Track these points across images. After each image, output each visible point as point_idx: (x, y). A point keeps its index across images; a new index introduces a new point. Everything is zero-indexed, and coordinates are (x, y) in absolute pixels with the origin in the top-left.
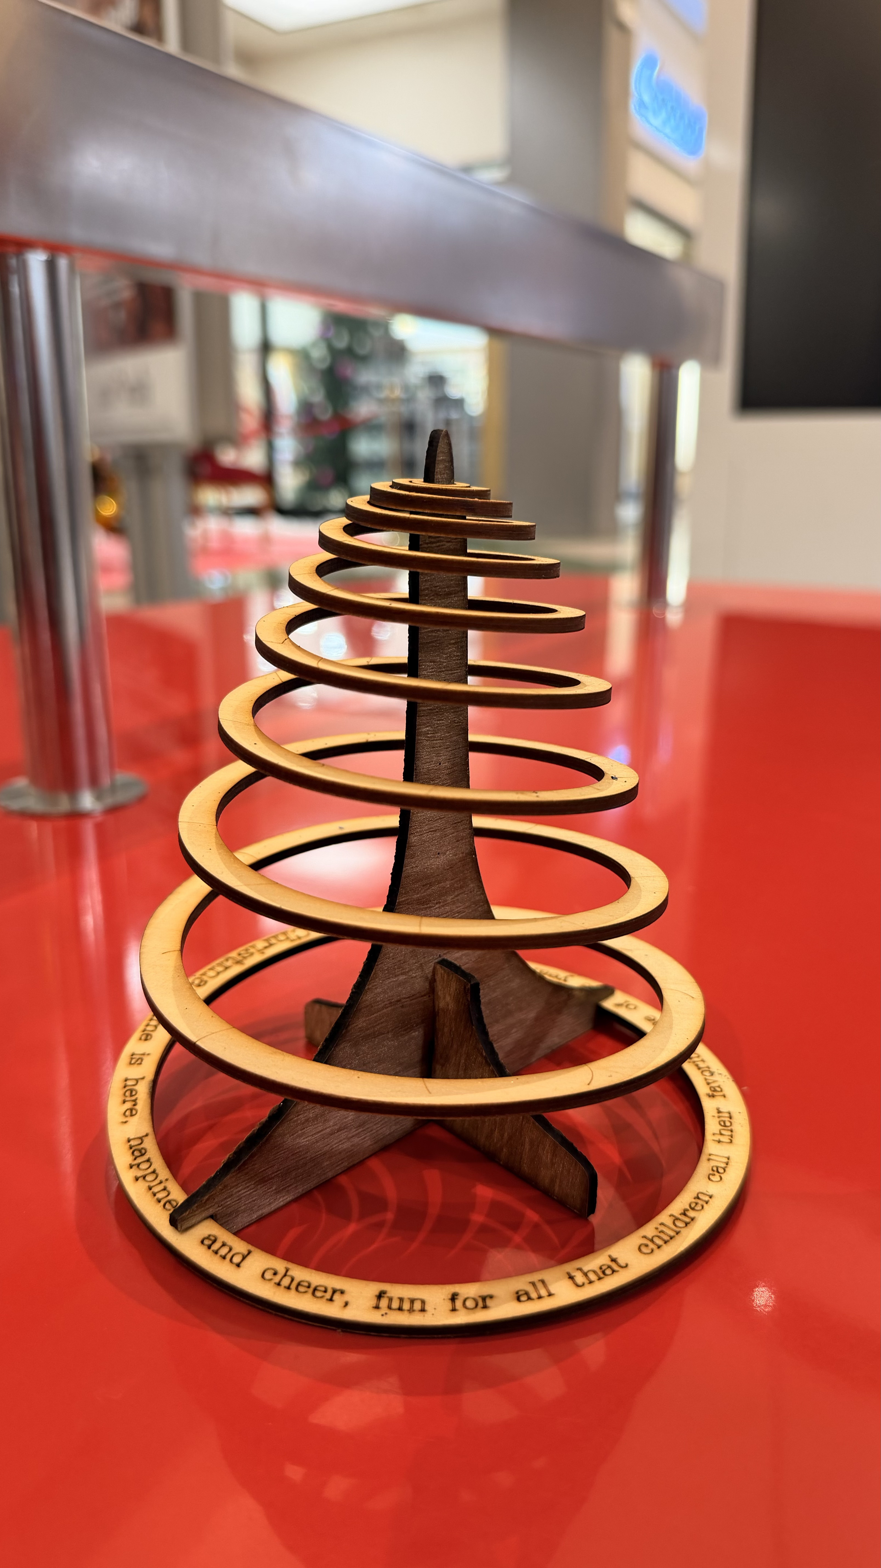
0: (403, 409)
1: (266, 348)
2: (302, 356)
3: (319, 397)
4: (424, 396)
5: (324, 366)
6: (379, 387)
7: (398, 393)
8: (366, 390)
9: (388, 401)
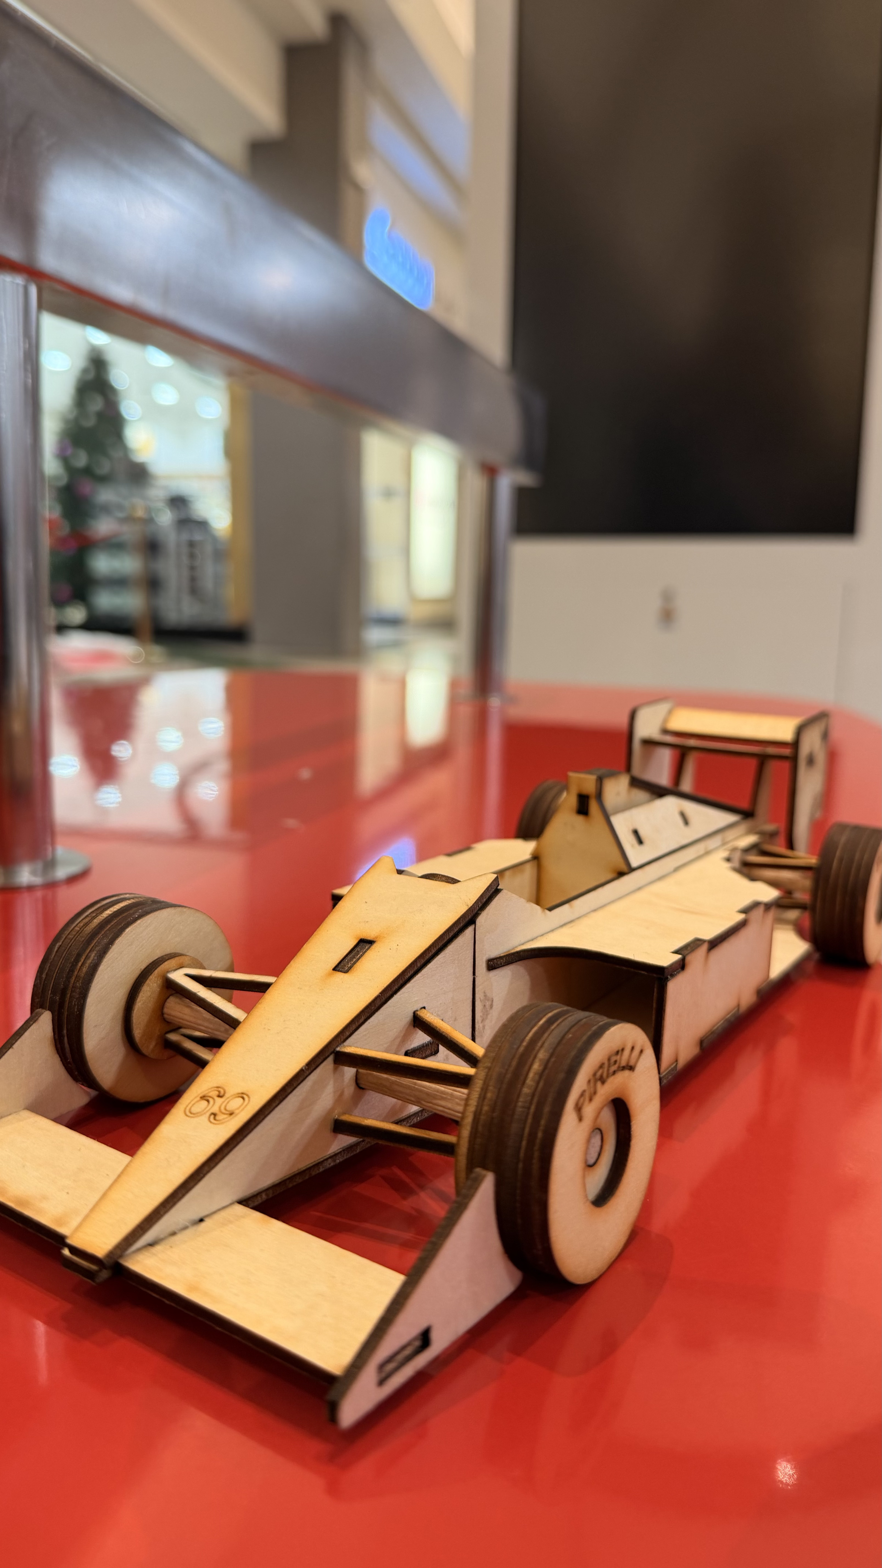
0: (145, 530)
5: (64, 481)
6: (120, 507)
7: (140, 513)
9: (130, 519)
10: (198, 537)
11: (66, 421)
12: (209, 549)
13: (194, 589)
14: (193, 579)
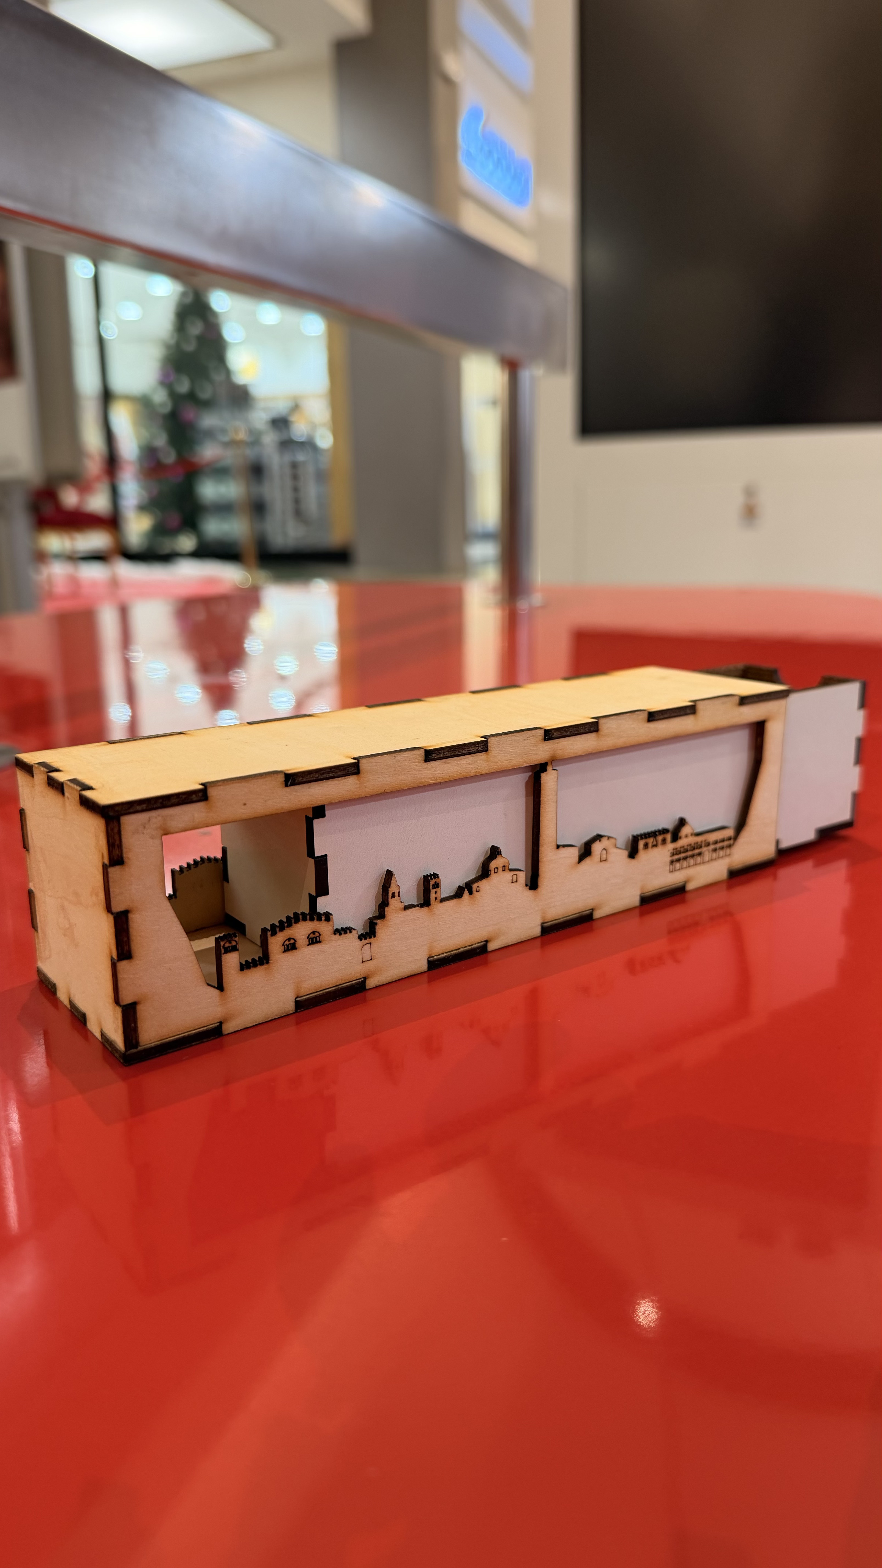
0: (250, 453)
1: (107, 396)
2: (143, 403)
3: (161, 441)
4: (270, 439)
5: (167, 409)
6: (224, 431)
7: (242, 436)
8: (210, 434)
9: (233, 444)
10: (301, 457)
11: (168, 347)
12: (310, 469)
13: (299, 513)
14: (297, 501)
